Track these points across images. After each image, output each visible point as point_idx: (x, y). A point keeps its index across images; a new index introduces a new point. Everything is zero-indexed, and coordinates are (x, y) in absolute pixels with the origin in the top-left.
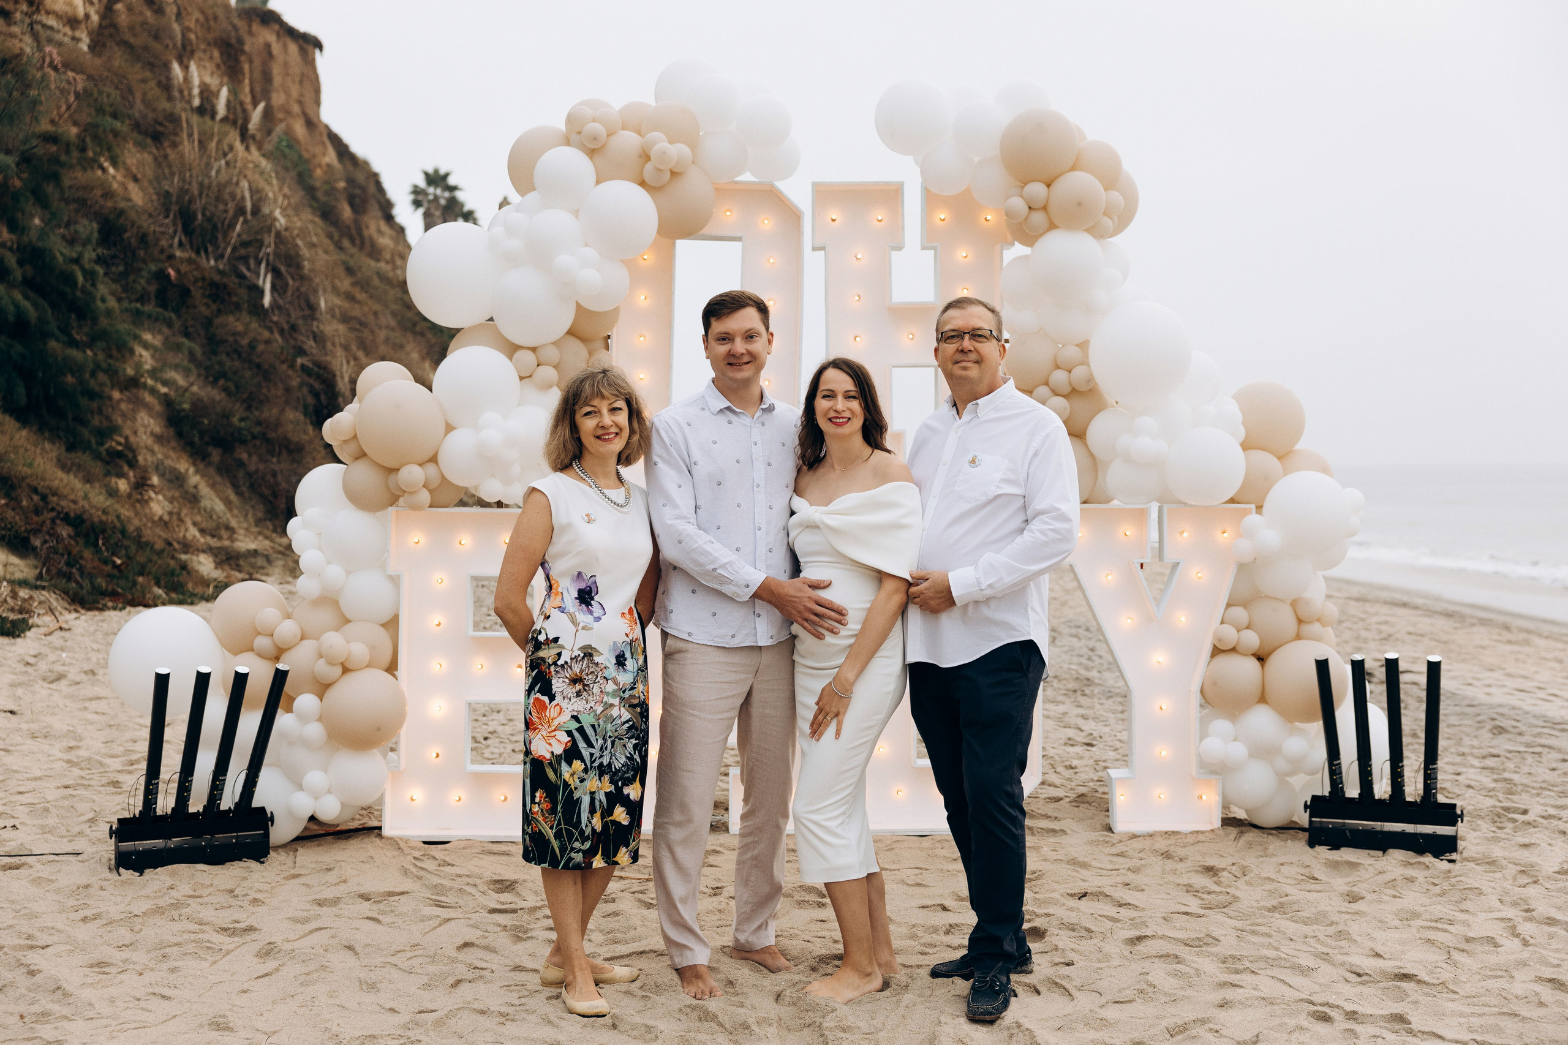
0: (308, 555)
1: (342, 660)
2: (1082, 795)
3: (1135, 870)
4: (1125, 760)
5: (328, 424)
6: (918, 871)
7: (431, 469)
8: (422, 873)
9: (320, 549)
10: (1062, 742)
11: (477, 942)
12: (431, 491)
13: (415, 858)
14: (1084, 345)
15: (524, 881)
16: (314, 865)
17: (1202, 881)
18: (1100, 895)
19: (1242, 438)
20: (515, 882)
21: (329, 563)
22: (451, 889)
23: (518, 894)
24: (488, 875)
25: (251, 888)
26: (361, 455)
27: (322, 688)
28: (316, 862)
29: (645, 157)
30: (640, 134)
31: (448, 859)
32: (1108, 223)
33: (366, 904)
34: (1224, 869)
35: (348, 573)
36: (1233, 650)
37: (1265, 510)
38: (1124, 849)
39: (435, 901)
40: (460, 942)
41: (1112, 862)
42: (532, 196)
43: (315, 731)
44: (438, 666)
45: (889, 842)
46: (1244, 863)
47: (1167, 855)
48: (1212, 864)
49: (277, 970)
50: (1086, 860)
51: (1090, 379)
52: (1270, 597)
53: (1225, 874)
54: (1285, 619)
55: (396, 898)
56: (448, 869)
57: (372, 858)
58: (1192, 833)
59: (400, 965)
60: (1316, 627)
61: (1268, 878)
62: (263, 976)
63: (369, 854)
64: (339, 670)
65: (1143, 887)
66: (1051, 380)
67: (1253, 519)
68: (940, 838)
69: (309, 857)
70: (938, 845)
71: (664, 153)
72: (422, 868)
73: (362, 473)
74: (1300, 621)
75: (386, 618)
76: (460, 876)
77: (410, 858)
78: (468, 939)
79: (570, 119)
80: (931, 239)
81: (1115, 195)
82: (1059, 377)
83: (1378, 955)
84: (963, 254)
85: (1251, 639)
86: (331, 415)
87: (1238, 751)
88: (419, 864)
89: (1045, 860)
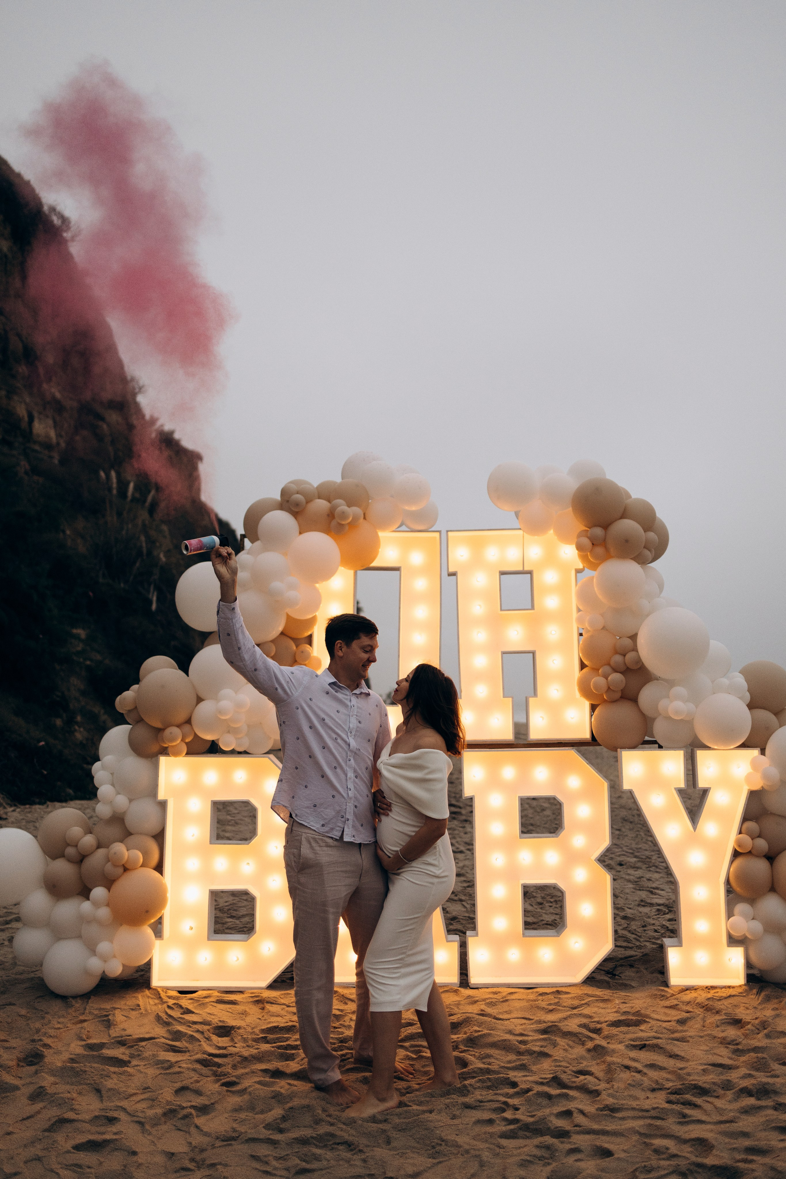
0: (105, 790)
1: (123, 862)
2: (646, 955)
3: (682, 1022)
4: (674, 932)
5: (118, 699)
6: (524, 1021)
7: (187, 728)
8: (170, 1020)
9: (113, 785)
10: (637, 903)
11: (191, 1086)
12: (187, 744)
13: (169, 1007)
14: (634, 637)
15: (239, 1028)
16: (96, 1012)
17: (732, 1032)
18: (656, 1048)
19: (748, 702)
20: (232, 1028)
21: (118, 793)
22: (186, 1034)
23: (232, 1040)
24: (215, 1021)
25: (45, 1034)
26: (140, 720)
27: (109, 883)
28: (100, 1009)
29: (331, 515)
30: (329, 501)
31: (190, 1007)
32: (647, 553)
33: (122, 1049)
34: (749, 1023)
35: (131, 800)
36: (750, 853)
37: (767, 751)
38: (676, 1002)
39: (171, 1046)
40: (178, 1085)
41: (666, 1014)
42: (258, 543)
43: (104, 913)
44: (193, 864)
45: (504, 994)
46: (765, 1019)
48: (740, 1018)
49: (38, 1112)
50: (648, 1013)
51: (639, 661)
52: (774, 814)
53: (749, 1026)
55: (143, 1044)
56: (188, 1017)
57: (139, 1005)
58: (725, 987)
59: (129, 1109)
61: (782, 1032)
62: (28, 1118)
63: (138, 1002)
64: (121, 870)
65: (689, 1039)
66: (612, 663)
67: (757, 757)
68: (541, 990)
69: (96, 1005)
70: (540, 998)
71: (343, 512)
72: (170, 1016)
73: (141, 732)
75: (157, 830)
76: (195, 1023)
77: (165, 1005)
78: (186, 1083)
79: (284, 492)
81: (652, 535)
82: (618, 658)
85: (762, 844)
86: (121, 694)
87: (757, 926)
88: (170, 1012)
89: (616, 1012)
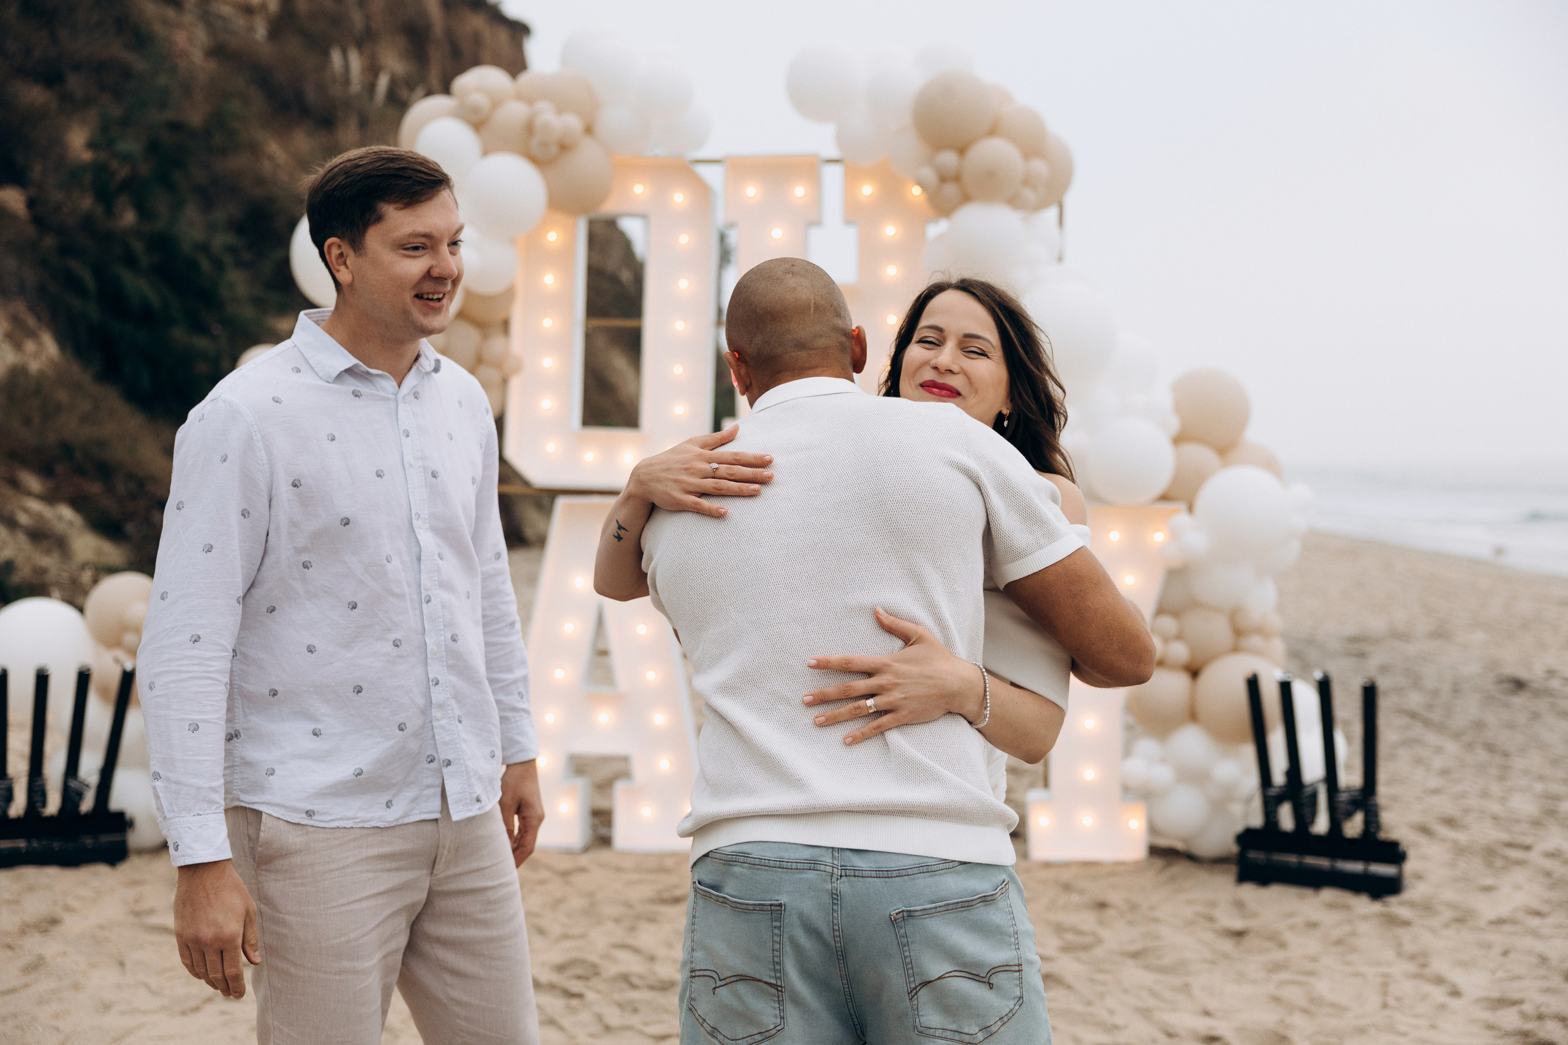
19: (1174, 432)
29: (529, 128)
30: (529, 105)
32: (1029, 195)
37: (1196, 510)
47: (1067, 888)
52: (1205, 607)
54: (1218, 630)
60: (1255, 641)
67: (1181, 518)
71: (550, 125)
74: (1238, 632)
80: (854, 213)
81: (1038, 166)
83: (1207, 1013)
84: (891, 231)
85: (1181, 651)
87: (1164, 775)
